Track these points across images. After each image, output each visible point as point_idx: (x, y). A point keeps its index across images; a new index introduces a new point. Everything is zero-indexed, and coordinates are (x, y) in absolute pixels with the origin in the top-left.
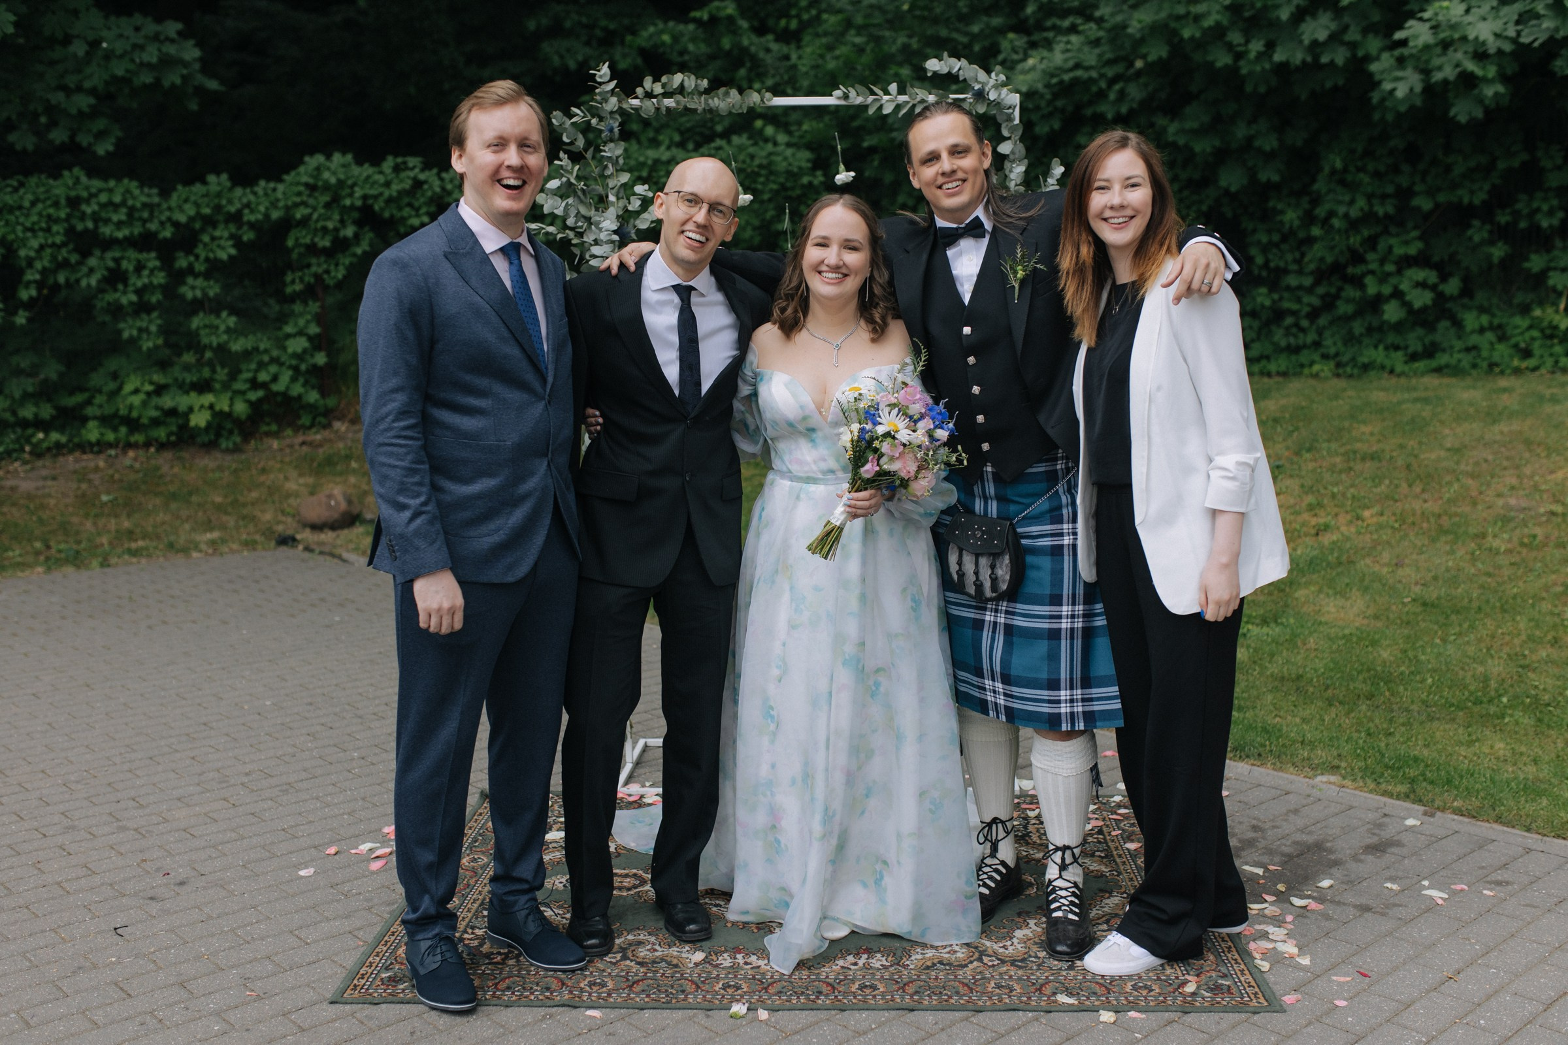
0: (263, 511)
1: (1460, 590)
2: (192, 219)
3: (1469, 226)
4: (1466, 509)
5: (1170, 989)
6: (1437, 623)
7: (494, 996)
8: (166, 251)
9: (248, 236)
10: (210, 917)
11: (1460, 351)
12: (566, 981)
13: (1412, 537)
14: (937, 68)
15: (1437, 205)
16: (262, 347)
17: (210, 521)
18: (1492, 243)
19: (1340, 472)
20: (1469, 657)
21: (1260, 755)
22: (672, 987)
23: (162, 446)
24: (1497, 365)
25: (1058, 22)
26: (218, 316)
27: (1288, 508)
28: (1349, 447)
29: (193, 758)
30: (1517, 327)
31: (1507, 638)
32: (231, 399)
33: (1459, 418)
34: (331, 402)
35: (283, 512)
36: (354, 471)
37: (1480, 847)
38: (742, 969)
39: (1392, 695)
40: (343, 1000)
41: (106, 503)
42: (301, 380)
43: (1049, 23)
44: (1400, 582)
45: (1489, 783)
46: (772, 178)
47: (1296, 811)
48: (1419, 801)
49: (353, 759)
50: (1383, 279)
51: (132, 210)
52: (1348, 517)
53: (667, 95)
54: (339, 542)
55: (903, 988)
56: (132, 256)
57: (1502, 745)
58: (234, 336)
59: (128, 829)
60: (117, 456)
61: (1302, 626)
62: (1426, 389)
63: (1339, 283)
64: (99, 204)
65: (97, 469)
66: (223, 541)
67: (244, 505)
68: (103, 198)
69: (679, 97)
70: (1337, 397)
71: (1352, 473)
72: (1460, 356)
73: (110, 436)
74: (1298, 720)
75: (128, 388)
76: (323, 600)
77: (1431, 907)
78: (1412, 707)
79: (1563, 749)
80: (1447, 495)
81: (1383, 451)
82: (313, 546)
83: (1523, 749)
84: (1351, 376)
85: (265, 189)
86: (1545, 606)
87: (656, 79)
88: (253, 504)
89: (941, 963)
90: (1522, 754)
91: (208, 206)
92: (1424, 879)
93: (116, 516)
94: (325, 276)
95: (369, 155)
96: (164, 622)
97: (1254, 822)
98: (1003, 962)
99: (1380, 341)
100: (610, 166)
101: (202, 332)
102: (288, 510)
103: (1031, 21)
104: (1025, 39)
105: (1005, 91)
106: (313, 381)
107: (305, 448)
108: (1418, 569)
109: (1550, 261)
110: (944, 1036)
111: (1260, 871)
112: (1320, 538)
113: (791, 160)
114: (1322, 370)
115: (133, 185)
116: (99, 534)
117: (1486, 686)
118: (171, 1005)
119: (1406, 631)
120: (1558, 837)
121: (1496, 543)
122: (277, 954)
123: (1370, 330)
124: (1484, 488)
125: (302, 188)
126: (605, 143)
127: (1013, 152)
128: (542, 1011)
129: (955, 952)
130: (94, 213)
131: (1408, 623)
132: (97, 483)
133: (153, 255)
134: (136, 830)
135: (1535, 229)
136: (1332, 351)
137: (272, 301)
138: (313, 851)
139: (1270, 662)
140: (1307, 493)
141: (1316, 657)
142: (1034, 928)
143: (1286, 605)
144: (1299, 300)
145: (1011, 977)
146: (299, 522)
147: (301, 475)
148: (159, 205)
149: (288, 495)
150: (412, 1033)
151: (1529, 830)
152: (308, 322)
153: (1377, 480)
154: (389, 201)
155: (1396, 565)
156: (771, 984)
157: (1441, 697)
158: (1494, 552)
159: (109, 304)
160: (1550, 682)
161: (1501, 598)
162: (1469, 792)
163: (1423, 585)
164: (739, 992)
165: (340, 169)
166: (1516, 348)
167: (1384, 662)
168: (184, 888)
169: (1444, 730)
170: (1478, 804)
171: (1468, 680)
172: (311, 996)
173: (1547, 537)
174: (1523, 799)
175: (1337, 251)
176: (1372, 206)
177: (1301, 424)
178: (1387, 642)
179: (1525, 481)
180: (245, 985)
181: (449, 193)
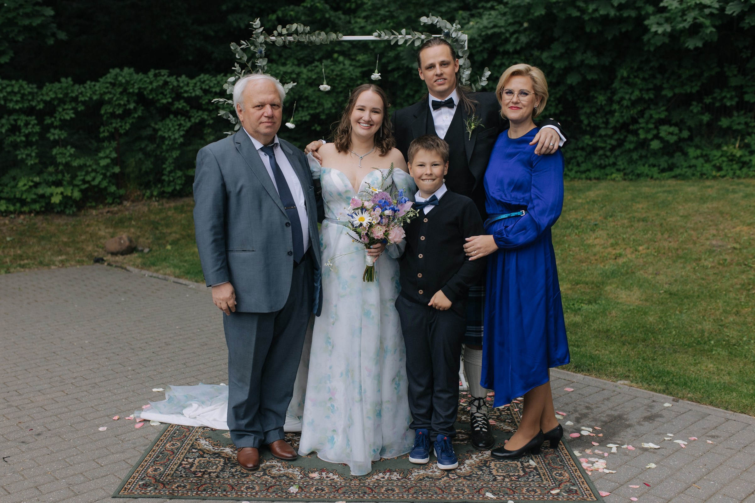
0: (88, 246)
1: (688, 287)
2: (53, 99)
3: (690, 105)
4: (691, 246)
5: (546, 491)
6: (677, 303)
7: (197, 494)
8: (40, 115)
9: (81, 108)
10: (52, 452)
11: (686, 168)
12: (234, 487)
13: (664, 260)
14: (426, 21)
15: (675, 95)
16: (88, 164)
17: (61, 250)
18: (703, 113)
19: (627, 227)
20: (693, 320)
21: (589, 370)
23: (38, 213)
24: (705, 174)
25: (485, 5)
26: (66, 148)
27: (601, 245)
28: (631, 215)
29: (47, 370)
30: (715, 156)
31: (713, 311)
32: (72, 190)
33: (686, 201)
34: (122, 192)
35: (97, 246)
36: (133, 226)
37: (703, 418)
38: (325, 480)
39: (655, 340)
40: (119, 496)
41: (9, 242)
42: (107, 180)
43: (480, 5)
44: (658, 282)
45: (705, 385)
46: (343, 81)
47: (608, 399)
48: (671, 394)
49: (128, 371)
50: (648, 131)
51: (23, 95)
52: (631, 250)
53: (289, 35)
54: (125, 261)
55: (408, 491)
56: (23, 118)
57: (712, 365)
58: (74, 158)
59: (13, 406)
60: (15, 218)
61: (609, 305)
62: (669, 186)
63: (625, 134)
64: (6, 92)
65: (5, 224)
66: (67, 260)
67: (78, 243)
68: (9, 89)
69: (295, 36)
70: (624, 190)
71: (633, 228)
72: (686, 170)
73: (12, 208)
74: (607, 352)
75: (21, 184)
76: (116, 290)
77: (679, 449)
78: (665, 346)
79: (743, 368)
80: (681, 239)
81: (648, 217)
82: (112, 263)
83: (723, 367)
84: (631, 180)
85: (90, 85)
86: (732, 295)
87: (284, 27)
88: (82, 242)
89: (427, 477)
90: (722, 370)
91: (61, 93)
93: (14, 248)
94: (120, 128)
95: (142, 69)
96: (36, 301)
97: (587, 405)
98: (460, 477)
99: (646, 162)
101: (58, 156)
102: (100, 245)
103: (471, 4)
104: (468, 13)
105: (460, 33)
106: (113, 181)
107: (109, 214)
108: (667, 276)
109: (732, 121)
111: (590, 430)
112: (617, 260)
113: (352, 72)
114: (617, 177)
115: (24, 83)
116: (5, 257)
117: (703, 335)
118: (30, 499)
119: (661, 308)
120: (742, 412)
121: (706, 263)
122: (86, 471)
123: (641, 157)
124: (699, 235)
125: (108, 85)
126: (258, 59)
127: (464, 64)
129: (435, 472)
130: (4, 96)
131: (662, 303)
132: (5, 231)
133: (34, 118)
134: (16, 407)
135: (724, 106)
136: (622, 167)
137: (93, 141)
138: (106, 418)
139: (593, 323)
140: (610, 238)
141: (616, 320)
142: (475, 459)
143: (601, 294)
144: (605, 142)
145: (464, 485)
146: (105, 251)
147: (106, 228)
148: (37, 93)
149: (100, 238)
151: (727, 409)
152: (111, 151)
153: (645, 231)
154: (152, 90)
155: (656, 274)
156: (340, 488)
157: (680, 341)
158: (705, 268)
159: (12, 142)
160: (735, 333)
161: (709, 291)
162: (696, 390)
163: (670, 284)
164: (324, 492)
165: (127, 75)
166: (714, 166)
167: (651, 323)
168: (40, 437)
169: (682, 358)
170: (701, 395)
171: (694, 332)
172: (102, 493)
173: (732, 260)
174: (723, 393)
175: (625, 118)
176: (642, 95)
177: (607, 203)
178: (652, 313)
179: (720, 232)
180: (69, 488)
181: (182, 88)
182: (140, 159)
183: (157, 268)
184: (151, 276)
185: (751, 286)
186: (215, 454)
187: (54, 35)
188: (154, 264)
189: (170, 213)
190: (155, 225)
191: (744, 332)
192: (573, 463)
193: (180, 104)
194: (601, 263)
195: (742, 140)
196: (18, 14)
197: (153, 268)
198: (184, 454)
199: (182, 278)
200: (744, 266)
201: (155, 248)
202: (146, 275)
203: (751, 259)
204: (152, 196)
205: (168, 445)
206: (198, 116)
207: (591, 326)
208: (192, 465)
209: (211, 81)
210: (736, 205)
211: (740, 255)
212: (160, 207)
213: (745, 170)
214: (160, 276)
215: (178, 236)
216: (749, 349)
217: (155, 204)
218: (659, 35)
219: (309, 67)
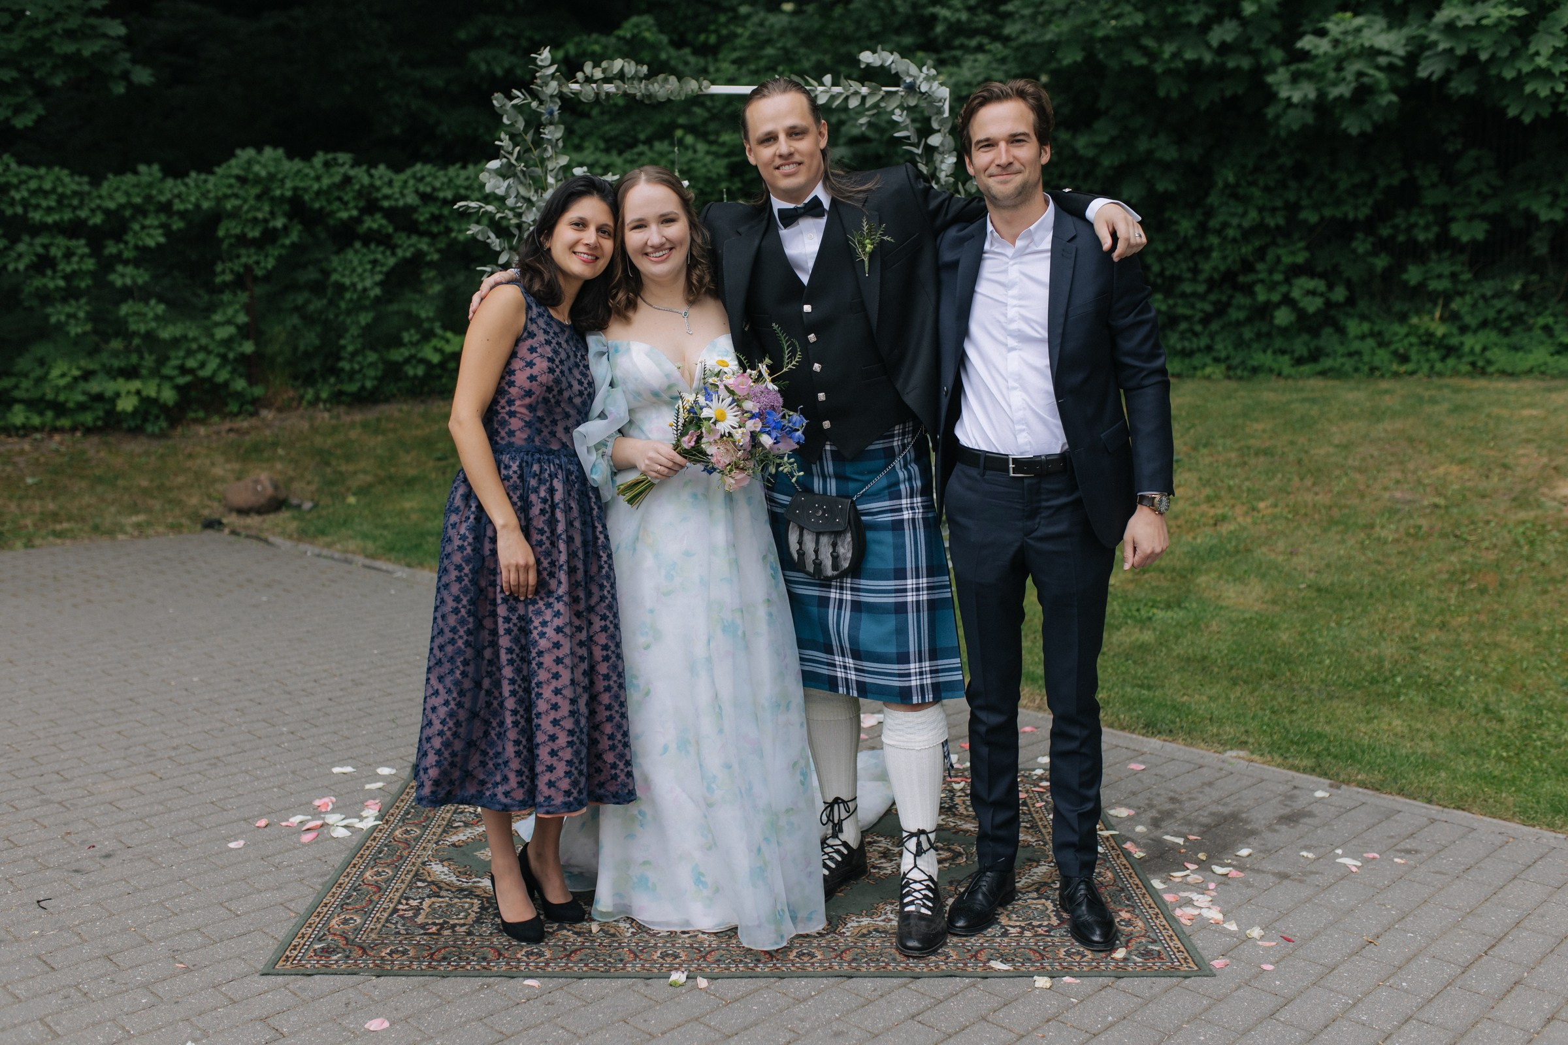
0: (189, 496)
1: (1352, 577)
2: (122, 207)
3: (1353, 239)
4: (1354, 501)
6: (1331, 607)
7: (429, 966)
8: (96, 238)
9: (177, 225)
10: (136, 890)
11: (1343, 356)
12: (503, 952)
13: (1305, 527)
14: (870, 60)
15: (1322, 218)
16: (191, 335)
17: (135, 504)
18: (1375, 253)
19: (1236, 466)
20: (1363, 639)
21: (1171, 731)
22: (610, 956)
23: (89, 431)
24: (1377, 368)
25: (966, 42)
26: (147, 303)
27: (1187, 499)
28: (1243, 443)
29: (119, 733)
30: (1396, 334)
31: (1398, 622)
32: (159, 385)
33: (1345, 417)
34: (258, 391)
35: (209, 497)
36: (281, 458)
37: (1388, 818)
39: (1293, 675)
40: (275, 971)
41: (31, 486)
42: (229, 368)
43: (957, 42)
44: (1295, 569)
45: (1389, 757)
47: (1210, 784)
48: (1325, 775)
49: (282, 734)
50: (1272, 287)
51: (61, 198)
52: (1245, 508)
53: (607, 80)
54: (265, 526)
55: (840, 955)
56: (62, 242)
57: (1399, 722)
58: (162, 323)
59: (52, 802)
60: (42, 440)
61: (1205, 611)
62: (1313, 390)
63: (1230, 291)
64: (28, 190)
65: (22, 452)
66: (149, 524)
67: (170, 489)
68: (33, 184)
69: (619, 83)
70: (1229, 397)
71: (1247, 467)
72: (1343, 360)
73: (36, 420)
74: (1205, 698)
75: (55, 373)
76: (249, 581)
77: (1347, 874)
78: (1312, 686)
79: (1457, 726)
80: (1336, 489)
81: (1275, 447)
82: (239, 530)
83: (1419, 725)
84: (1241, 378)
85: (196, 181)
86: (1432, 592)
87: (596, 65)
88: (179, 488)
89: (876, 930)
90: (1418, 730)
91: (138, 195)
92: (1337, 847)
93: (41, 498)
94: (255, 266)
95: (300, 150)
96: (89, 601)
97: (1172, 794)
99: (1268, 346)
100: (549, 148)
101: (131, 319)
102: (214, 494)
103: (941, 40)
105: (935, 84)
106: (241, 369)
107: (232, 436)
108: (1311, 557)
109: (1427, 272)
110: (883, 1002)
111: (1181, 841)
112: (1218, 528)
113: (710, 167)
114: (1214, 373)
115: (64, 174)
116: (23, 516)
117: (1381, 667)
118: (96, 978)
119: (1303, 616)
120: (1458, 808)
121: (1384, 533)
122: (207, 925)
123: (1259, 336)
124: (1371, 482)
125: (232, 181)
126: (545, 126)
127: (942, 144)
128: (479, 981)
129: (891, 920)
130: (23, 199)
131: (1304, 608)
132: (22, 465)
133: (82, 242)
134: (60, 803)
135: (1413, 243)
136: (1223, 354)
137: (201, 292)
138: (243, 824)
139: (1175, 644)
140: (1204, 486)
141: (1219, 639)
143: (1189, 591)
144: (1193, 307)
146: (225, 506)
147: (228, 461)
148: (89, 193)
149: (215, 480)
150: (347, 1004)
151: (1430, 802)
152: (237, 311)
153: (1270, 473)
154: (318, 193)
155: (1291, 553)
156: (709, 952)
157: (1339, 677)
158: (1382, 542)
159: (37, 289)
160: (1440, 663)
161: (1390, 585)
162: (1372, 767)
163: (1317, 572)
164: (678, 960)
165: (271, 163)
166: (1395, 353)
167: (1284, 645)
168: (110, 860)
169: (1344, 708)
170: (1380, 777)
171: (1363, 660)
172: (241, 967)
173: (1431, 528)
174: (1422, 773)
175: (1230, 260)
176: (1263, 219)
177: (1197, 422)
178: (1286, 625)
179: (1409, 475)
180: (173, 957)
181: (378, 189)
182: (294, 327)
183: (328, 539)
184: (319, 556)
185: (1467, 576)
186: (461, 890)
187: (125, 76)
188: (323, 532)
189: (353, 435)
190: (323, 457)
191: (1457, 661)
192: (1151, 901)
193: (374, 221)
194: (1188, 532)
195: (1446, 306)
196: (55, 33)
197: (322, 540)
198: (401, 891)
199: (379, 559)
200: (1452, 539)
201: (325, 500)
202: (309, 554)
203: (1467, 526)
204: (317, 400)
205: (368, 874)
206: (410, 246)
207: (1172, 649)
208: (418, 910)
209: (436, 178)
210: (1438, 425)
211: (1446, 518)
212: (334, 422)
213: (1451, 362)
214: (336, 555)
215: (369, 478)
216: (1467, 691)
217: (323, 417)
218: (1295, 106)
219: (628, 155)
